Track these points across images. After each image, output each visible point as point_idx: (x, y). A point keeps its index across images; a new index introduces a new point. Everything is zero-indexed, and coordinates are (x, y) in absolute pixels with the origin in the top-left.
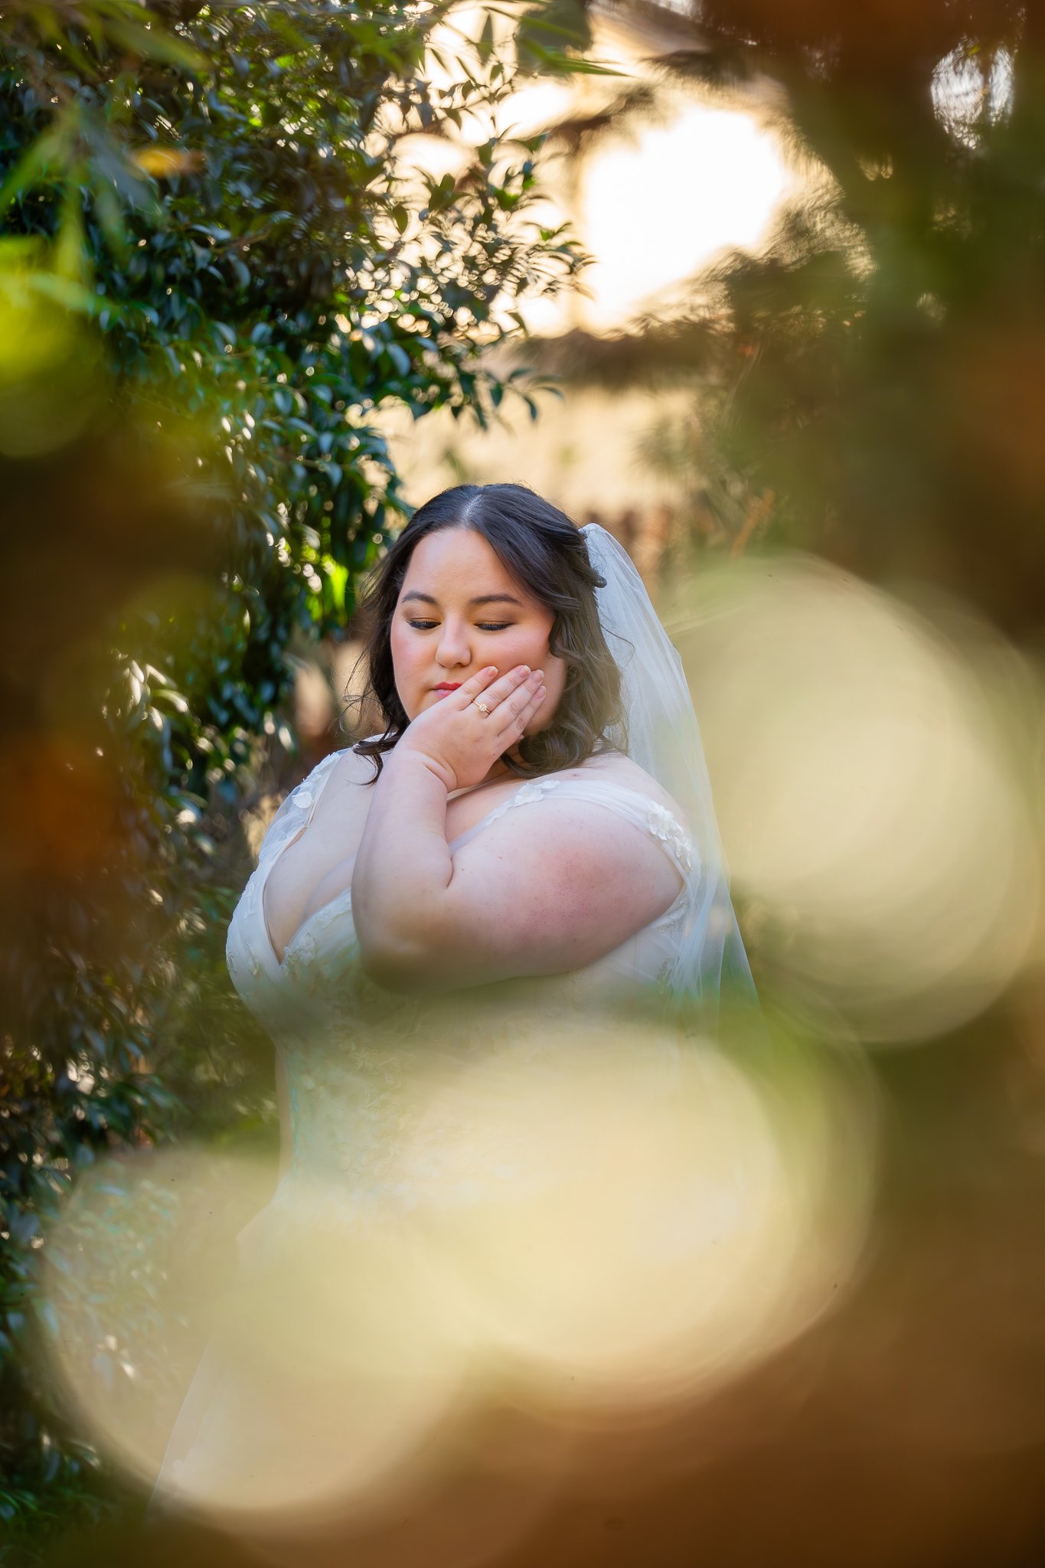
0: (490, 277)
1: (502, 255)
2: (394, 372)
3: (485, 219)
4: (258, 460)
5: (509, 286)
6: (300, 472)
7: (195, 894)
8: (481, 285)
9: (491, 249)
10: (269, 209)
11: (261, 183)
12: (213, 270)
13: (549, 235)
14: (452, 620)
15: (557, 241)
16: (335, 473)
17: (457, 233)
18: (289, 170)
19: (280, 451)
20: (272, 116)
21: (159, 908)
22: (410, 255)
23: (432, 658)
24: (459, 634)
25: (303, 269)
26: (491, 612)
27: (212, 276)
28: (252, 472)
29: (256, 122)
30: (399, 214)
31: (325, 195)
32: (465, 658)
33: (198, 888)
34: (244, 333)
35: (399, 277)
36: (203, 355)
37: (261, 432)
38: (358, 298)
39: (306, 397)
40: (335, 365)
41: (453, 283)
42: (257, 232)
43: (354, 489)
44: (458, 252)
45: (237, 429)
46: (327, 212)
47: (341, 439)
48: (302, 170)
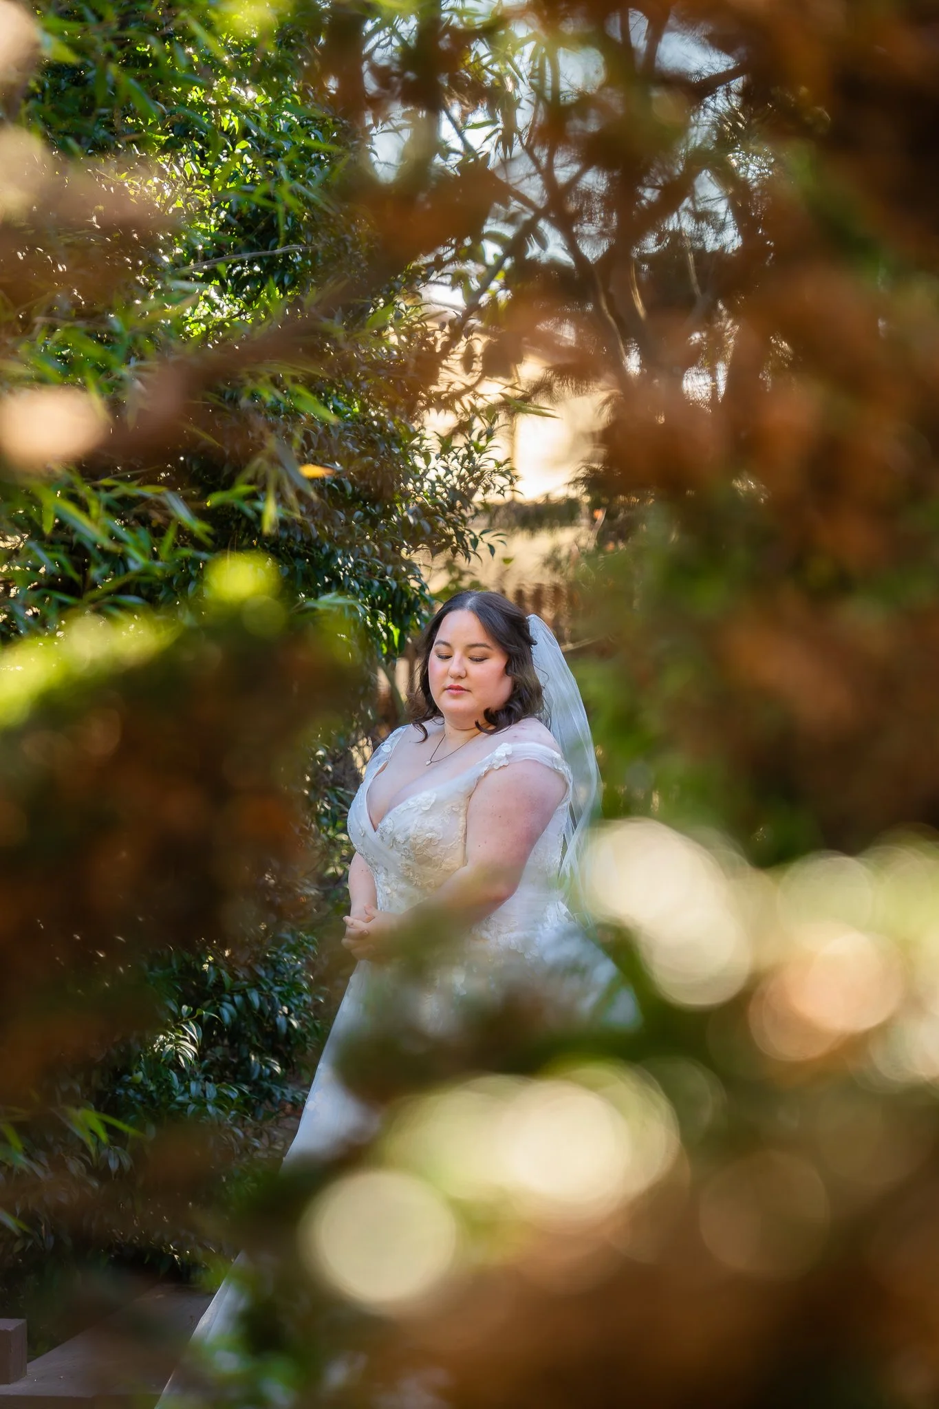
0: (471, 485)
1: (477, 474)
2: (423, 532)
3: (469, 456)
4: (356, 579)
5: (481, 490)
6: (376, 584)
7: (326, 791)
8: (467, 489)
9: (471, 471)
10: (363, 454)
11: (358, 442)
12: (334, 485)
13: (499, 465)
14: (457, 655)
15: (504, 468)
16: (394, 585)
17: (455, 465)
18: (372, 435)
19: (367, 574)
20: (364, 408)
21: (307, 797)
22: (432, 476)
23: (446, 674)
24: (460, 662)
25: (379, 483)
26: (477, 652)
27: (333, 488)
28: (353, 584)
29: (357, 410)
30: (426, 456)
31: (390, 447)
32: (463, 674)
33: (327, 788)
34: (350, 515)
35: (427, 485)
36: (329, 528)
37: (357, 565)
38: (406, 496)
39: (379, 546)
40: (394, 530)
41: (453, 488)
42: (356, 466)
43: (402, 592)
44: (455, 473)
45: (345, 564)
46: (391, 454)
47: (398, 567)
48: (379, 435)
